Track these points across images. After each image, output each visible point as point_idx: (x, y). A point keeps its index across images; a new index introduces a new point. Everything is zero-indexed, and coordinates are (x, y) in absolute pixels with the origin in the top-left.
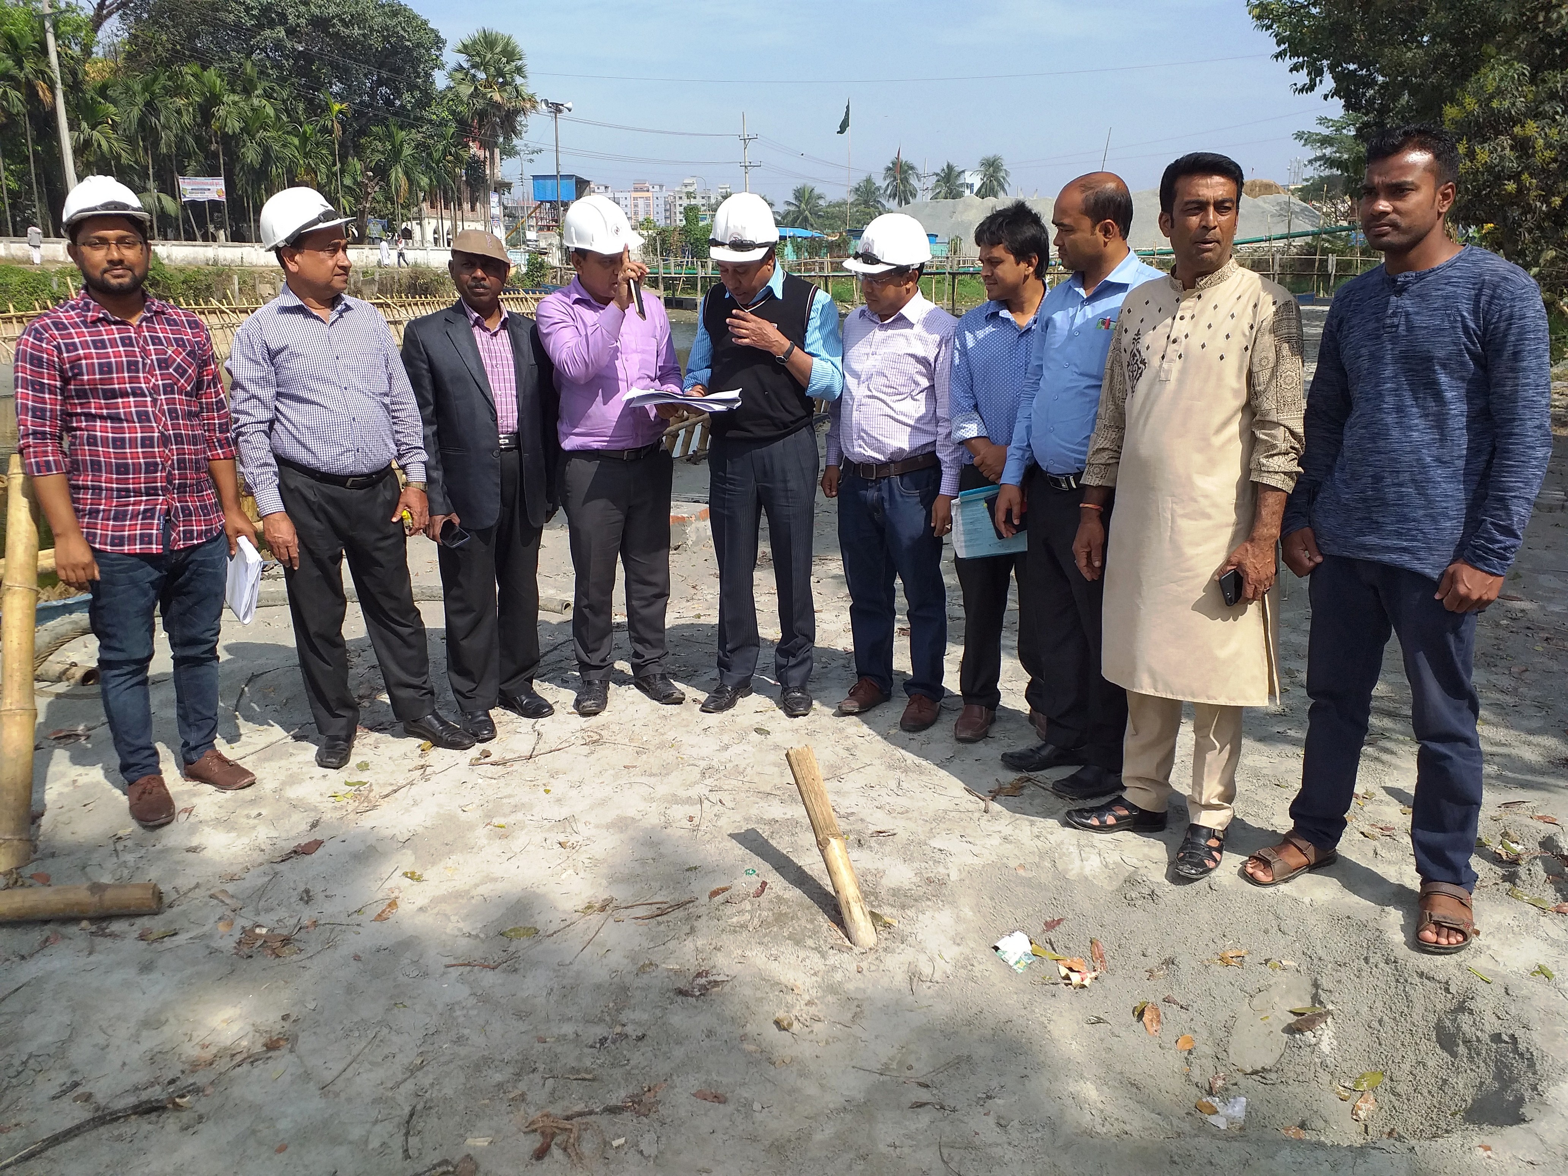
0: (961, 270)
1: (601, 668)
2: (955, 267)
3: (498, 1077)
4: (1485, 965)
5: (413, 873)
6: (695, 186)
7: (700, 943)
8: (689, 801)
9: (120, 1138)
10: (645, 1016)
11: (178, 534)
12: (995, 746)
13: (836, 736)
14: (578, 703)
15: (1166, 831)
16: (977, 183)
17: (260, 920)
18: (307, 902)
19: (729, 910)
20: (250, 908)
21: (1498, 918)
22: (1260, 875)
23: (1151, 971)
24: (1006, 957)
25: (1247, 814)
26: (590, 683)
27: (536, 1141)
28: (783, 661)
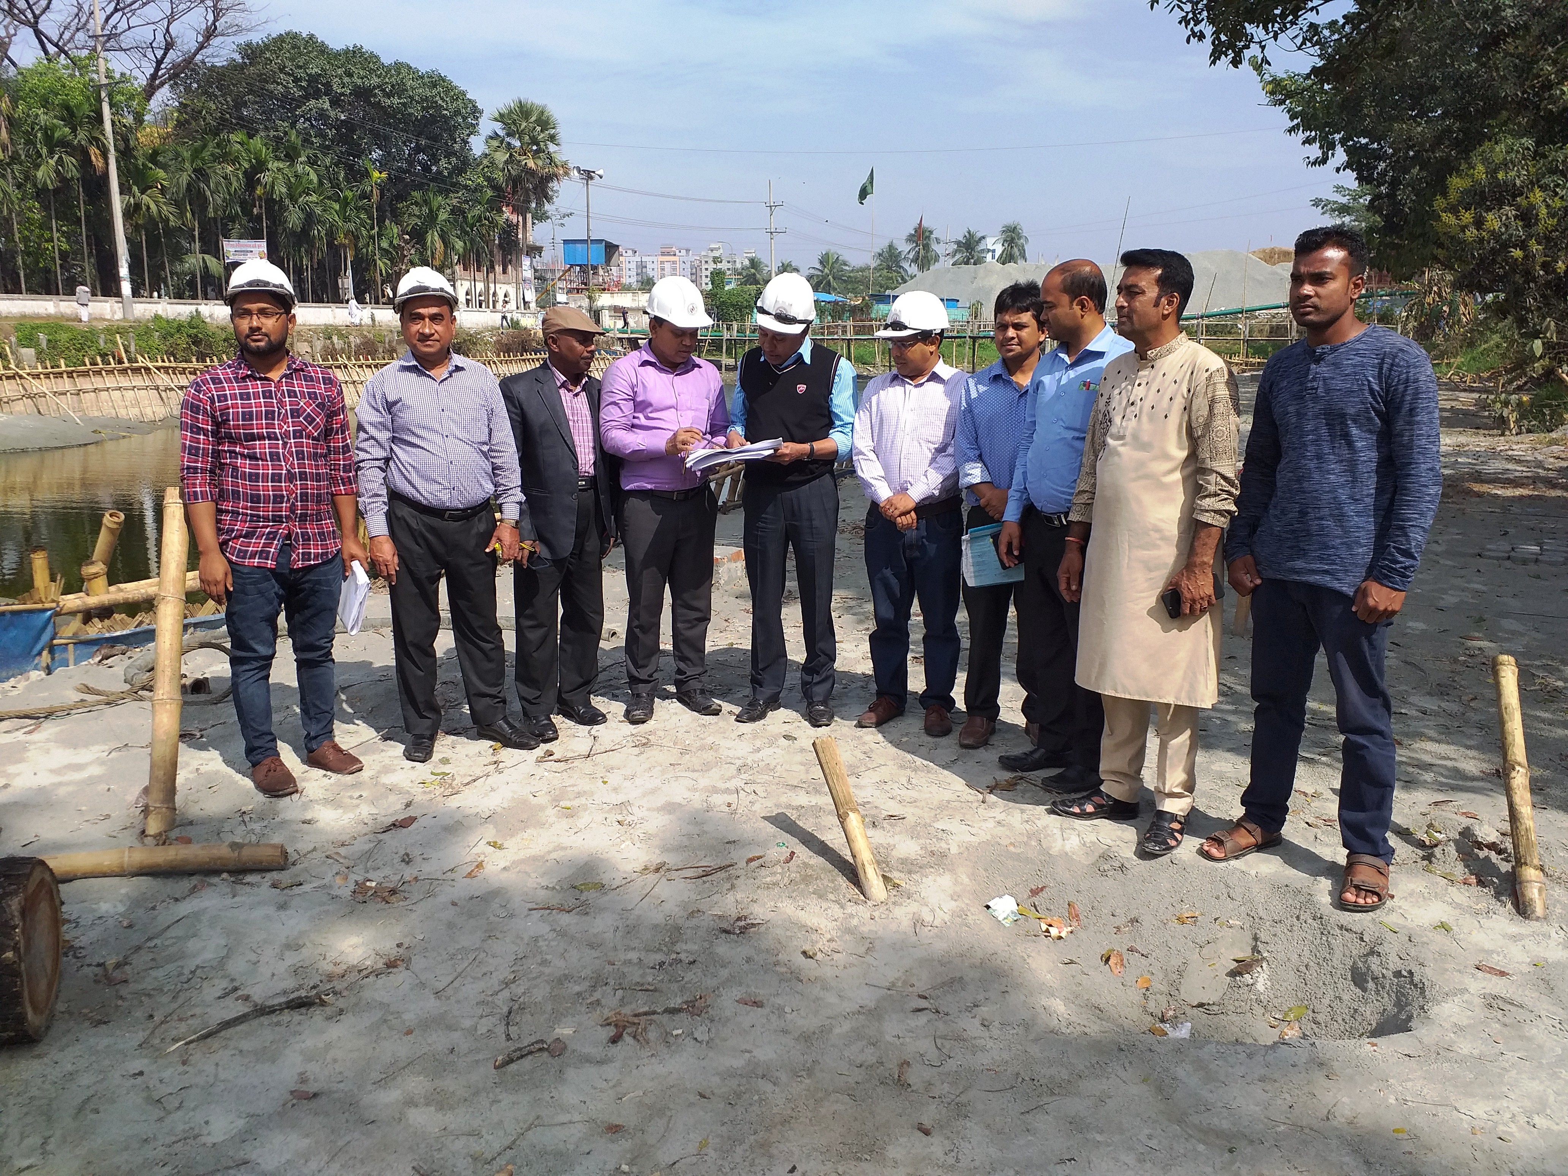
0: (981, 334)
1: (648, 682)
2: (976, 331)
3: (577, 988)
4: (1395, 920)
5: (495, 843)
6: (721, 251)
7: (739, 896)
8: (727, 791)
9: (278, 1024)
10: (696, 947)
11: (298, 555)
12: (994, 751)
13: (855, 743)
14: (627, 714)
15: (1139, 819)
16: (999, 249)
17: (369, 876)
18: (408, 863)
19: (763, 872)
20: (361, 866)
21: (1412, 886)
22: (1214, 852)
23: (1118, 928)
24: (996, 914)
25: (1210, 807)
26: (638, 696)
27: (612, 1031)
28: (808, 678)
